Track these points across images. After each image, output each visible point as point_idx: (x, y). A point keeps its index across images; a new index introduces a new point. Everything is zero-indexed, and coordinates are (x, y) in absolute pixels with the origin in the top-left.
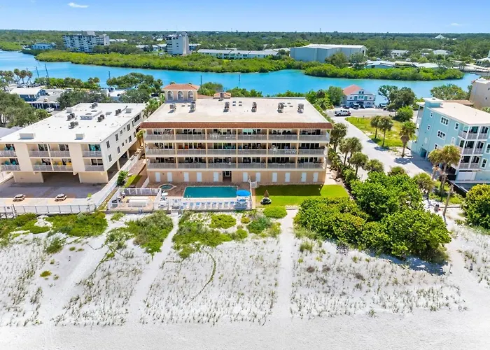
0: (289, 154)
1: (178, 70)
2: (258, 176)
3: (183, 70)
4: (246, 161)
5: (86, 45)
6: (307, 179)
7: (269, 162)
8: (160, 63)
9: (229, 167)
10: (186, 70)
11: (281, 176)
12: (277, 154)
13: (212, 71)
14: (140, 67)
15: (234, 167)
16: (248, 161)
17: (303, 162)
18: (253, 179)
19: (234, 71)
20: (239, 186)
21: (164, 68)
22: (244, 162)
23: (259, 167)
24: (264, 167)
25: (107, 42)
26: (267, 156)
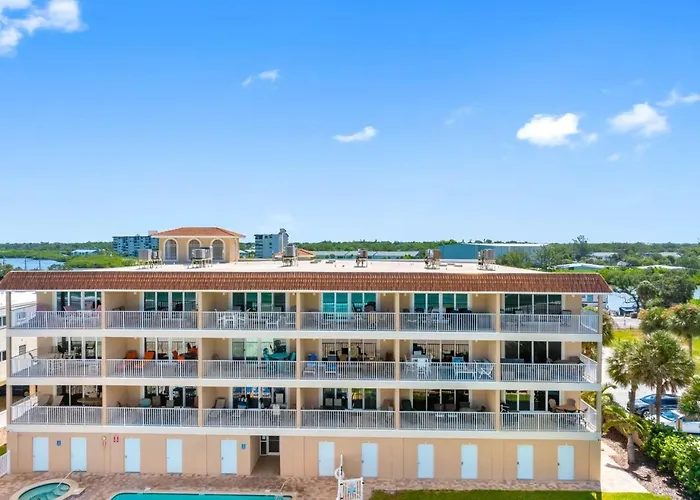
0: (469, 377)
2: (370, 455)
4: (333, 405)
6: (536, 469)
7: (405, 404)
9: (274, 421)
11: (447, 456)
12: (431, 377)
15: (289, 420)
16: (338, 402)
17: (514, 409)
18: (351, 468)
20: (301, 490)
22: (325, 407)
23: (371, 422)
24: (389, 423)
26: (397, 385)
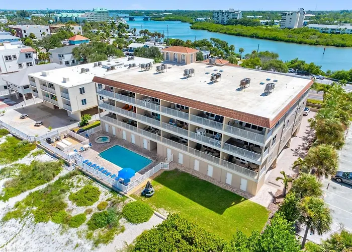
0: (213, 144)
1: (277, 40)
2: (181, 157)
3: (281, 40)
5: (226, 19)
6: (232, 183)
8: (265, 34)
9: (155, 138)
10: (283, 41)
12: (200, 139)
13: (306, 43)
14: (249, 36)
15: (160, 139)
18: (175, 159)
19: (328, 45)
21: (266, 38)
23: (180, 147)
25: (239, 17)
26: (188, 139)
